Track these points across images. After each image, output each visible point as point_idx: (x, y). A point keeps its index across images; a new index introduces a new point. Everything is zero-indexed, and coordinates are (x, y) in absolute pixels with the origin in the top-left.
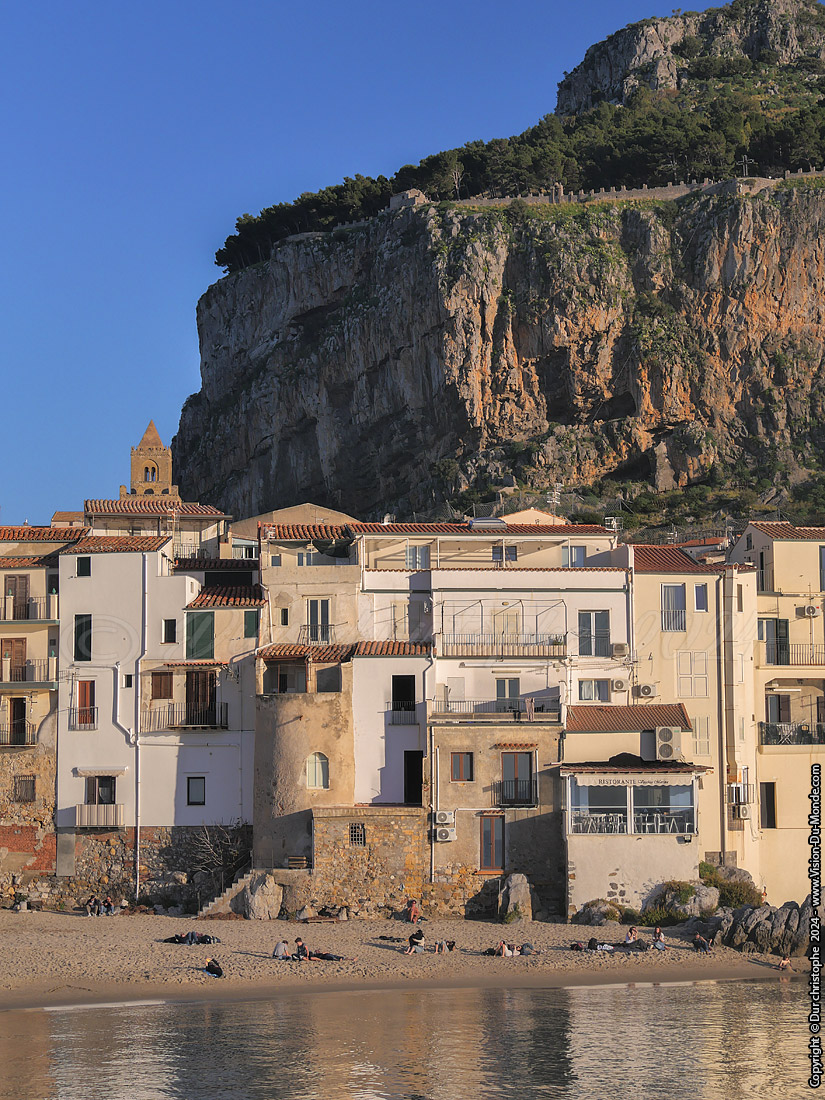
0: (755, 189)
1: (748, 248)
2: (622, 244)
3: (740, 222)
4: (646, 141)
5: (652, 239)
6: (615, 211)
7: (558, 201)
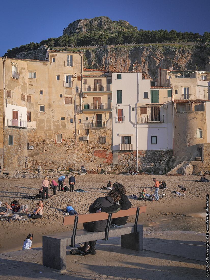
0: (111, 47)
1: (109, 58)
2: (85, 56)
3: (108, 53)
4: (90, 38)
5: (92, 55)
6: (84, 50)
7: (73, 48)
